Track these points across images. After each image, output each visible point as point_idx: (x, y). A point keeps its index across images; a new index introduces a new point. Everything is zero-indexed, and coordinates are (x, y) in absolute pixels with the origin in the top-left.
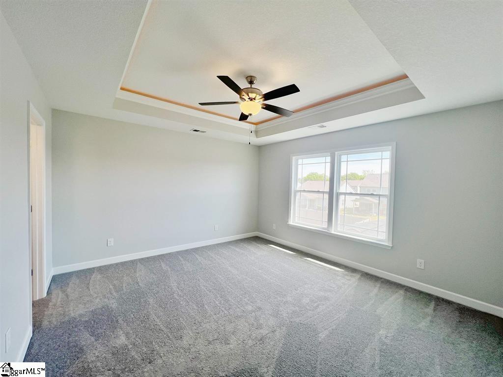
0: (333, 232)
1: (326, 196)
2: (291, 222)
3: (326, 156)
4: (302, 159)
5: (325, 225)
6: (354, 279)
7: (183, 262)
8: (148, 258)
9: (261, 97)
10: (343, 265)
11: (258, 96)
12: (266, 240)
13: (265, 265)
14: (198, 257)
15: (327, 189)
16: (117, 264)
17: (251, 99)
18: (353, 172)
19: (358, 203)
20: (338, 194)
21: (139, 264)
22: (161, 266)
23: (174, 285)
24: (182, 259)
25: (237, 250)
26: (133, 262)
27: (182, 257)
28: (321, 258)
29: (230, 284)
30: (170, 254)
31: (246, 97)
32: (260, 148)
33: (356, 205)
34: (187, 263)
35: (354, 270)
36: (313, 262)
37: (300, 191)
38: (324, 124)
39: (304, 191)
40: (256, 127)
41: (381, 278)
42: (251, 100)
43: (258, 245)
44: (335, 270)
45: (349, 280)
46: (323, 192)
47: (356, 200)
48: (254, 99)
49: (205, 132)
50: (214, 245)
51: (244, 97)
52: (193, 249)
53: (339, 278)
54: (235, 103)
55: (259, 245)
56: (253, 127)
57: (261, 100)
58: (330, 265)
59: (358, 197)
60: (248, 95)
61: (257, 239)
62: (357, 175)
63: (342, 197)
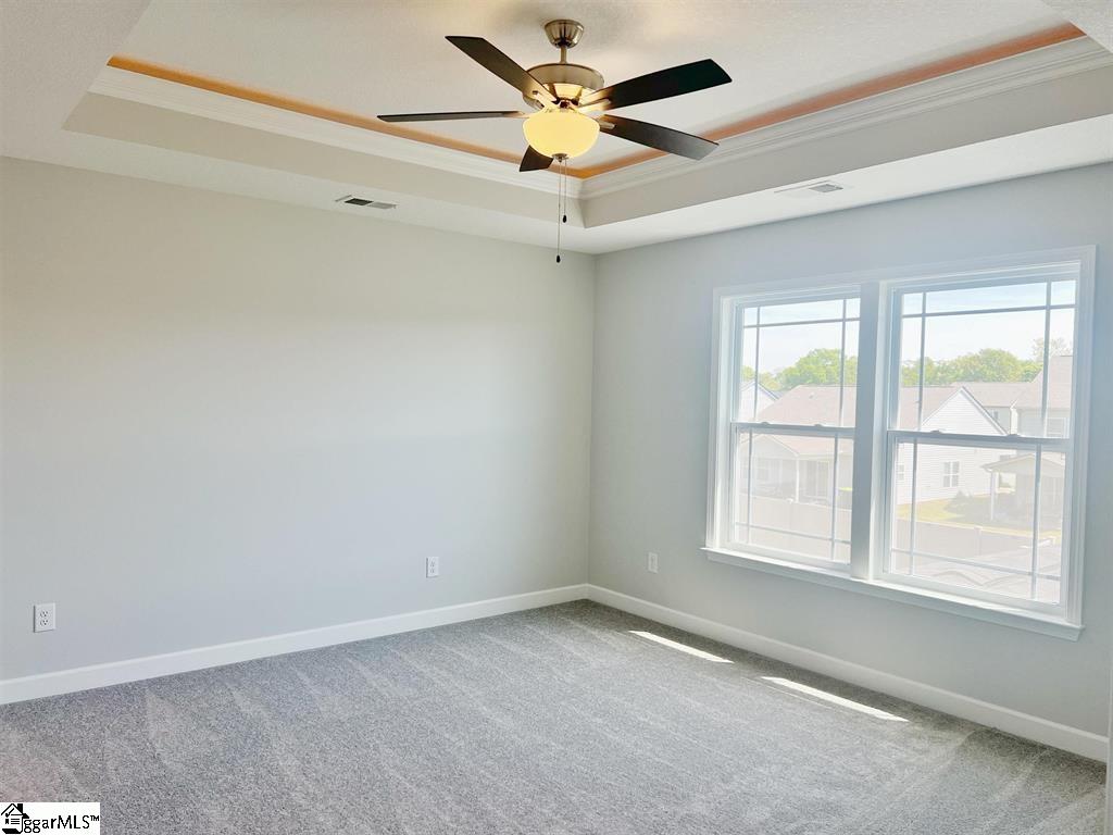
0: (871, 581)
1: (847, 447)
2: (716, 545)
3: (845, 297)
4: (759, 305)
5: (842, 555)
6: (942, 751)
7: (315, 691)
8: (179, 677)
9: (598, 96)
10: (905, 703)
11: (586, 92)
12: (621, 613)
13: (616, 699)
14: (366, 673)
15: (848, 420)
16: (70, 699)
17: (563, 103)
18: (994, 347)
19: (1010, 478)
20: (892, 439)
21: (151, 697)
22: (232, 702)
23: (289, 765)
24: (307, 681)
25: (513, 647)
26: (128, 693)
27: (310, 675)
28: (828, 678)
29: (489, 762)
30: (260, 662)
31: (545, 97)
32: (597, 263)
33: (1001, 484)
34: (329, 692)
35: (946, 721)
36: (794, 692)
37: (751, 428)
38: (834, 179)
39: (765, 427)
40: (583, 183)
41: (1043, 748)
42: (564, 105)
43: (590, 631)
44: (873, 719)
45: (925, 752)
46: (835, 433)
47: (1004, 465)
48: (575, 102)
49: (390, 206)
50: (424, 632)
51: (536, 97)
52: (348, 645)
53: (885, 745)
54: (505, 114)
55: (595, 633)
56: (570, 186)
57: (600, 106)
58: (859, 701)
59: (1012, 453)
60: (553, 92)
61: (587, 610)
62: (1011, 359)
63: (904, 451)
